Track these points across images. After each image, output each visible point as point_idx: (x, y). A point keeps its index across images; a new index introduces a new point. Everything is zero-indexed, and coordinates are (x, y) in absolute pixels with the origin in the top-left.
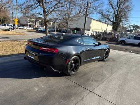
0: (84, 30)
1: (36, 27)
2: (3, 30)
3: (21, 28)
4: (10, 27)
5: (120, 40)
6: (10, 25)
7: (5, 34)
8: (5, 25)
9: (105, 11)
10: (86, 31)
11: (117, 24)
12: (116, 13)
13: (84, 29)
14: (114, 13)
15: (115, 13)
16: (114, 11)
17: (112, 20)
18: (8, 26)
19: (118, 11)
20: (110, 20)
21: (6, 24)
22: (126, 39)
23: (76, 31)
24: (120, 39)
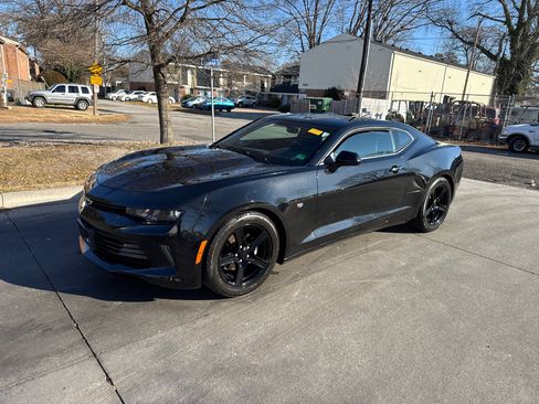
0: (358, 96)
1: (188, 92)
2: (57, 106)
3: (130, 100)
4: (81, 95)
5: (506, 133)
6: (79, 87)
7: (52, 122)
8: (61, 89)
9: (465, 15)
10: (365, 102)
11: (518, 68)
12: (514, 21)
13: (359, 91)
14: (504, 19)
15: (508, 22)
16: (506, 10)
17: (494, 51)
18: (73, 92)
19: (521, 11)
20: (488, 53)
21: (67, 86)
22: (533, 128)
23: (327, 100)
24: (508, 130)
